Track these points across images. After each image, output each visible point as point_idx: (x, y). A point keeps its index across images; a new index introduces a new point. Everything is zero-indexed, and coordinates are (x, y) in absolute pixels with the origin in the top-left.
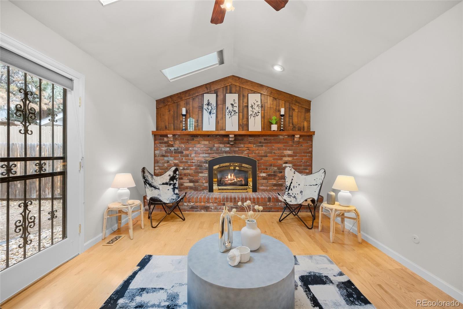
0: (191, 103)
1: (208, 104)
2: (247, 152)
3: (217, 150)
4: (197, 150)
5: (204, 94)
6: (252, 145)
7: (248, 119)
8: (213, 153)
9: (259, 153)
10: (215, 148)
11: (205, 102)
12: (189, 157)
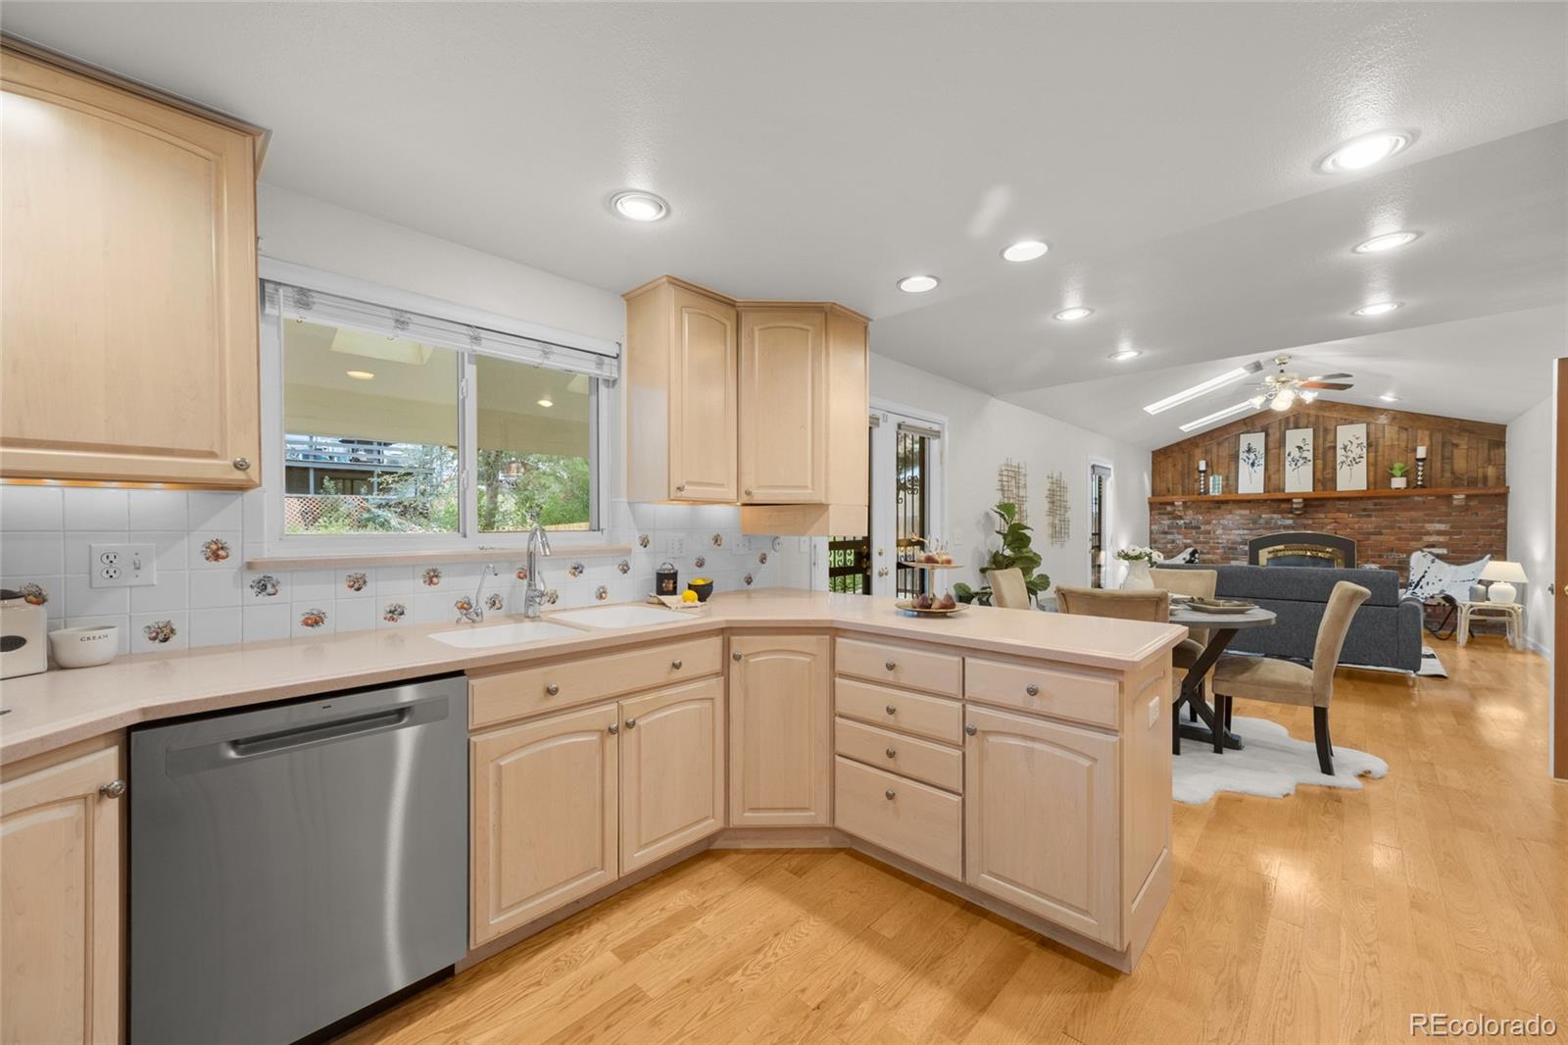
0: (1215, 450)
1: (1249, 451)
2: (1332, 527)
3: (1267, 523)
4: (1227, 523)
5: (1242, 436)
6: (1346, 515)
7: (1335, 469)
8: (1260, 529)
9: (1360, 528)
11: (1243, 447)
12: (1212, 535)
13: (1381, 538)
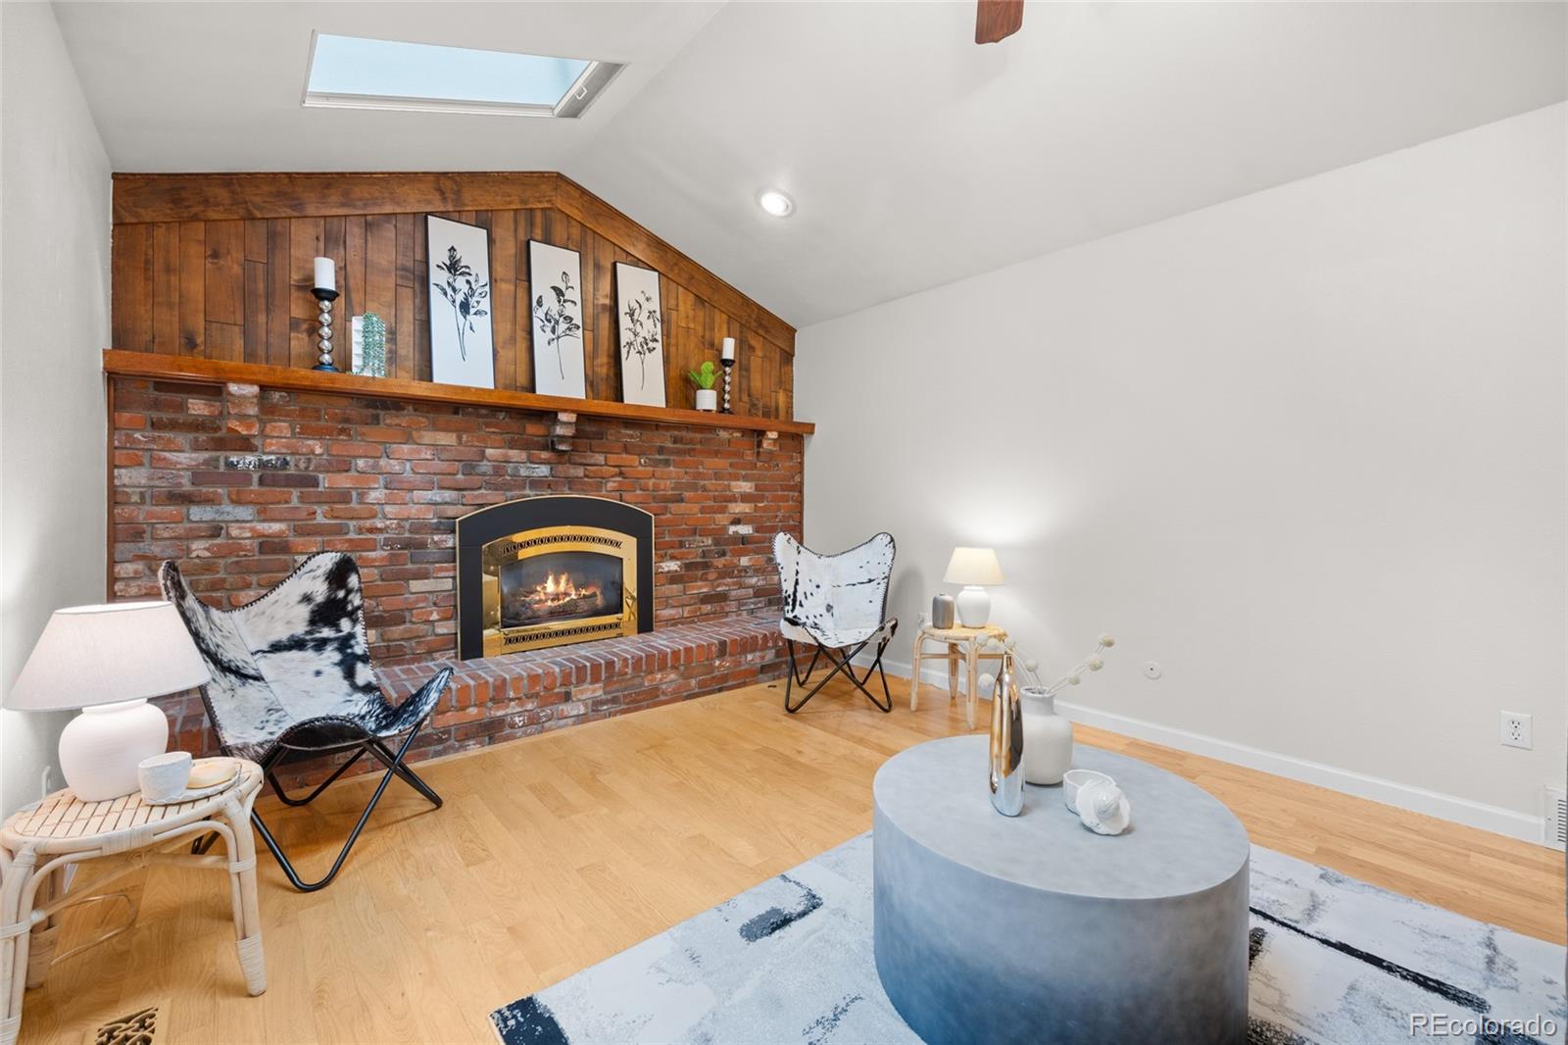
0: (354, 237)
1: (453, 267)
2: (616, 484)
3: (498, 471)
4: (397, 468)
5: (430, 218)
6: (634, 459)
7: (620, 357)
8: (480, 488)
9: (656, 488)
10: (485, 467)
11: (438, 255)
12: (354, 504)
13: (681, 508)
